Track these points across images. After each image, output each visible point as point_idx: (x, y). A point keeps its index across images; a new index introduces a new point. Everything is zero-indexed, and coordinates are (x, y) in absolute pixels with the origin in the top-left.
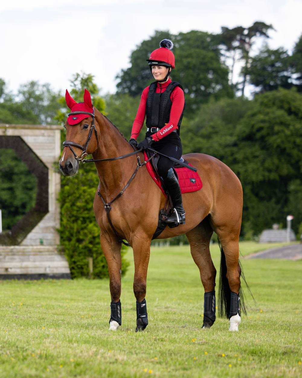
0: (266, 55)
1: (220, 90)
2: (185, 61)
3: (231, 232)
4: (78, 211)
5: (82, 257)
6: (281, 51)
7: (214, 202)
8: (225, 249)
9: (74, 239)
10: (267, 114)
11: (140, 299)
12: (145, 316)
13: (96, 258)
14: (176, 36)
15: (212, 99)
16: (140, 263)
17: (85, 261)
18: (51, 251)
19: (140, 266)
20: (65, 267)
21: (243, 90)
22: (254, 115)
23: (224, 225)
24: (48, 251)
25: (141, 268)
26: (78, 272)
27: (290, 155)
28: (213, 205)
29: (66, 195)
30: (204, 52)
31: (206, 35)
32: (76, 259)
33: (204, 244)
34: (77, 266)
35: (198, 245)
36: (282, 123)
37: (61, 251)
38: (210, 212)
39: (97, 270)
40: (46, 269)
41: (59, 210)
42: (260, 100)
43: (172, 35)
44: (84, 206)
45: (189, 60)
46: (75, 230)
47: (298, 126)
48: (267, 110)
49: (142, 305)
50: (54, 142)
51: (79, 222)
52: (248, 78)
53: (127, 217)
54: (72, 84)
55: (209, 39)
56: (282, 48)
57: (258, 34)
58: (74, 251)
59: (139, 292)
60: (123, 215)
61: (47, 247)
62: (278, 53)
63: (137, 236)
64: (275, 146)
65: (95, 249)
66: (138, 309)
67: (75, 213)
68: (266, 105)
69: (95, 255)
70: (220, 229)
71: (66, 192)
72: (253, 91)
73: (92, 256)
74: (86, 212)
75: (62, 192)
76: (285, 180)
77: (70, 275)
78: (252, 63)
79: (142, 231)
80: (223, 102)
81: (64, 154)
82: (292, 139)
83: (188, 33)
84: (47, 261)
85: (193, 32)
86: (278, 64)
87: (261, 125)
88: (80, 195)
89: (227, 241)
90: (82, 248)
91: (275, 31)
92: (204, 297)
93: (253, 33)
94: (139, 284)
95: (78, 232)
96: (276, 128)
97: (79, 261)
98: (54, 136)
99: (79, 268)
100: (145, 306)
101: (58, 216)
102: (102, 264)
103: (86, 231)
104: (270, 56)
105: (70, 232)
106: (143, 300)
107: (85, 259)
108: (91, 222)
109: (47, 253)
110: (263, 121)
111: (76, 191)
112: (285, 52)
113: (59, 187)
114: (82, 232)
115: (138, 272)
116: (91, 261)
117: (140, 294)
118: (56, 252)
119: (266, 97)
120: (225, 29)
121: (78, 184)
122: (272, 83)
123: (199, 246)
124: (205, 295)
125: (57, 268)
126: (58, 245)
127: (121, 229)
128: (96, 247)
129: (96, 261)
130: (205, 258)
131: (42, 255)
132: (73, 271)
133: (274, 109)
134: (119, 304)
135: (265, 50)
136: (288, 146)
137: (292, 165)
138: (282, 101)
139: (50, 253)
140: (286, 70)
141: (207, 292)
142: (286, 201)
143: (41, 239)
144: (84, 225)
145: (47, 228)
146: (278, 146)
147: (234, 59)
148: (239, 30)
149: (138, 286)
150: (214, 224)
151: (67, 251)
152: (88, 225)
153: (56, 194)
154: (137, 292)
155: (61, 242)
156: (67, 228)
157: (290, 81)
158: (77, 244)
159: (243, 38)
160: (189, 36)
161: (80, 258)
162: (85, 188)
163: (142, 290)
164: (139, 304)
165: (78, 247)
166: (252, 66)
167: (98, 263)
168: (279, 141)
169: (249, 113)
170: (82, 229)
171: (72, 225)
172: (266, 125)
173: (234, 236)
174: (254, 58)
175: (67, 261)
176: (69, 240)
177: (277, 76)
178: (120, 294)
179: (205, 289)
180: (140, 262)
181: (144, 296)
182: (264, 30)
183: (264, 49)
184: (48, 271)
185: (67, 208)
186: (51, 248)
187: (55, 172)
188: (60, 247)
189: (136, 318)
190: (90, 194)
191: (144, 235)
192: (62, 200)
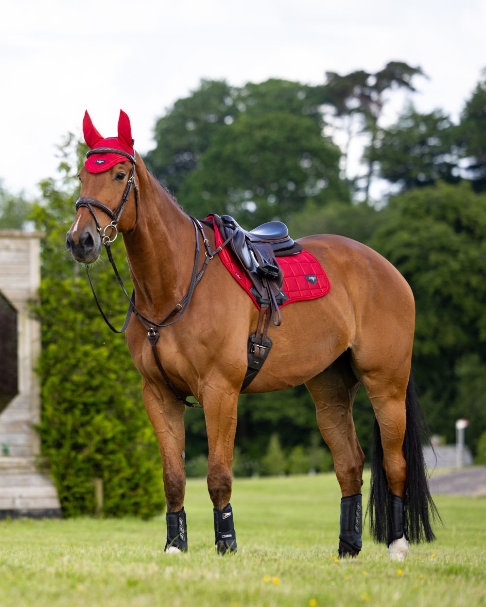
0: (410, 124)
1: (324, 191)
2: (258, 135)
3: (390, 383)
4: (73, 391)
5: (82, 478)
6: (437, 116)
7: (357, 326)
8: (379, 415)
9: (67, 444)
10: (416, 231)
11: (220, 503)
12: (231, 536)
13: (110, 480)
14: (239, 90)
15: (311, 205)
16: (217, 437)
17: (88, 485)
18: (25, 467)
19: (218, 442)
20: (51, 497)
21: (367, 189)
22: (390, 233)
23: (377, 369)
24: (19, 467)
25: (219, 445)
26: (75, 507)
27: (459, 309)
28: (356, 331)
29: (52, 362)
30: (293, 119)
31: (296, 87)
32: (70, 481)
33: (340, 406)
34: (73, 495)
35: (329, 407)
36: (443, 249)
37: (44, 468)
38: (350, 345)
39: (111, 503)
40: (14, 500)
41: (37, 390)
42: (402, 205)
43: (231, 88)
44: (87, 382)
45: (265, 132)
46: (69, 427)
47: (474, 253)
48: (416, 223)
49: (224, 515)
50: (27, 262)
51: (77, 412)
52: (377, 167)
53: (190, 350)
54: (60, 154)
55: (301, 95)
56: (440, 111)
57: (394, 84)
58: (67, 467)
59: (218, 491)
60: (182, 348)
61: (16, 460)
62: (432, 121)
63: (210, 385)
64: (431, 290)
65: (106, 463)
66: (217, 522)
67: (68, 395)
68: (414, 215)
69: (106, 474)
70: (368, 376)
71: (51, 355)
72: (387, 192)
73: (101, 477)
74: (89, 393)
75: (44, 355)
76: (451, 356)
77: (59, 512)
78: (383, 140)
79: (219, 375)
80: (331, 210)
81: (79, 220)
82: (463, 278)
83: (263, 84)
84: (17, 485)
85: (272, 82)
86: (433, 142)
87: (405, 252)
88: (78, 361)
89: (382, 399)
90: (84, 461)
91: (427, 78)
92: (341, 505)
93: (384, 82)
94: (217, 476)
95: (75, 431)
96: (434, 257)
97: (76, 485)
98: (27, 251)
99: (76, 499)
100: (231, 517)
101: (37, 402)
102: (120, 491)
103: (89, 429)
104: (417, 125)
105: (59, 431)
106: (225, 506)
107: (88, 481)
108: (98, 412)
109: (16, 471)
110: (408, 245)
111: (70, 355)
112: (446, 118)
113: (37, 346)
114: (81, 431)
115: (216, 454)
116: (98, 485)
117: (221, 494)
118: (33, 469)
119: (414, 199)
120: (333, 77)
121: (74, 341)
122: (422, 177)
123: (331, 409)
124: (341, 503)
125: (34, 498)
126: (37, 456)
127: (179, 375)
128: (108, 459)
129: (108, 486)
130: (343, 432)
131: (7, 474)
132: (66, 504)
133: (429, 221)
134: (182, 514)
135: (409, 114)
136: (456, 290)
137: (464, 327)
138: (443, 207)
139: (23, 471)
140: (448, 151)
141: (346, 496)
142: (453, 396)
143: (4, 445)
144: (86, 418)
145: (15, 424)
146: (437, 292)
147: (350, 133)
148: (359, 77)
149: (215, 478)
150: (357, 367)
151: (54, 467)
152: (92, 418)
153: (32, 360)
154: (214, 490)
155: (42, 450)
156: (54, 423)
157: (455, 172)
158: (73, 454)
159: (367, 92)
160: (263, 90)
161: (79, 480)
162: (88, 347)
163: (224, 487)
164: (218, 514)
165: (75, 458)
166: (384, 145)
167: (113, 489)
168: (438, 281)
169: (382, 229)
170: (83, 425)
171: (63, 418)
172: (414, 252)
173: (396, 391)
174: (387, 130)
175: (54, 485)
176: (59, 445)
177: (430, 165)
178: (183, 496)
179: (343, 491)
180: (218, 433)
181: (229, 498)
182: (406, 77)
183: (405, 112)
184: (19, 505)
185: (53, 385)
186: (23, 461)
187: (31, 317)
188: (41, 460)
189: (214, 539)
190: (96, 359)
191: (225, 383)
192: (44, 370)
